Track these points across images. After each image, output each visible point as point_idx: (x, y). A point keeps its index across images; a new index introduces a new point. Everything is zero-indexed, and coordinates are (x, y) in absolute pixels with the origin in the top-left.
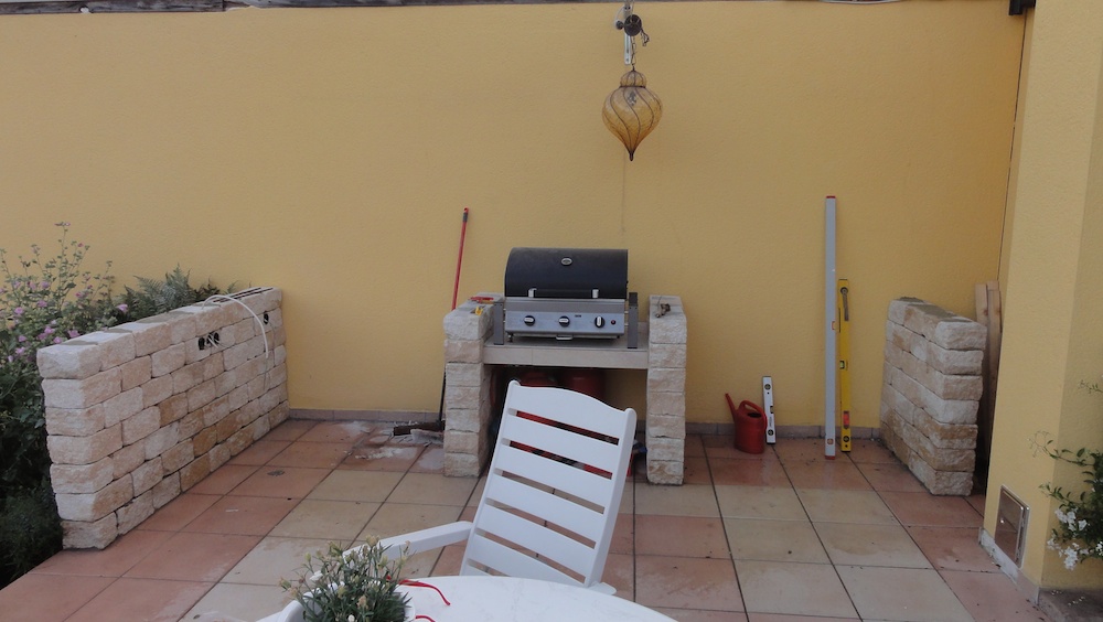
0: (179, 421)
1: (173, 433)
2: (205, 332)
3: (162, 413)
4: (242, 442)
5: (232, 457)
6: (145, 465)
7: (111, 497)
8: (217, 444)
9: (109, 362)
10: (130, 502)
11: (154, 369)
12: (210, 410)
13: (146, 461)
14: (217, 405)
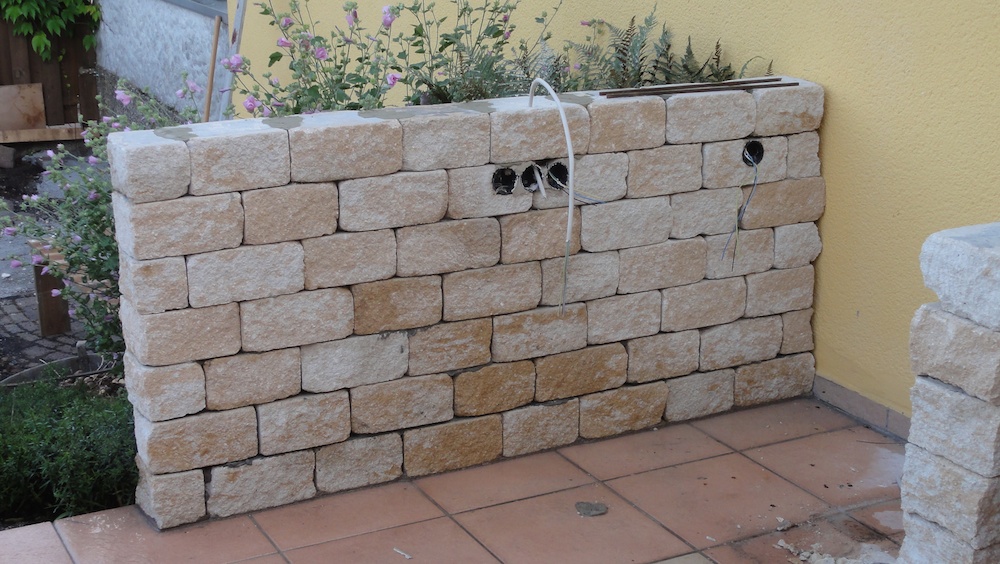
0: (411, 331)
1: (392, 355)
2: (520, 157)
3: (359, 308)
4: (618, 415)
5: (581, 441)
6: (299, 399)
7: (194, 440)
8: (534, 402)
9: (210, 180)
10: (248, 461)
11: (344, 213)
12: (516, 328)
13: (303, 392)
14: (543, 321)
